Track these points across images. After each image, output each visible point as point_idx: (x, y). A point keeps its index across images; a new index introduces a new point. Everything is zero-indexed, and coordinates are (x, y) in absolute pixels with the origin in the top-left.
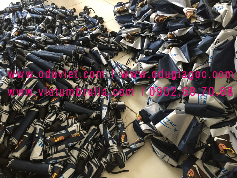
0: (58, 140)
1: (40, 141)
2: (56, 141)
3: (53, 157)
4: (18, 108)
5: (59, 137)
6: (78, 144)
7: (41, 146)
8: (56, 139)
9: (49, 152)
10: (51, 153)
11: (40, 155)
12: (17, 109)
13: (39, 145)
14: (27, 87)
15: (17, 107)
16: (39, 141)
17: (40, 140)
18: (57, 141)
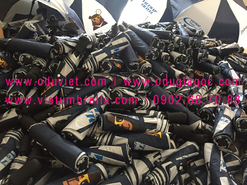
0: (120, 123)
1: (92, 112)
2: (116, 123)
3: (99, 149)
4: (89, 67)
5: (124, 120)
6: (153, 155)
7: (89, 118)
8: (118, 121)
9: (98, 138)
10: (100, 141)
11: (80, 131)
12: (87, 68)
13: (88, 116)
14: (111, 44)
15: (88, 65)
16: (90, 111)
17: (93, 110)
18: (118, 125)
